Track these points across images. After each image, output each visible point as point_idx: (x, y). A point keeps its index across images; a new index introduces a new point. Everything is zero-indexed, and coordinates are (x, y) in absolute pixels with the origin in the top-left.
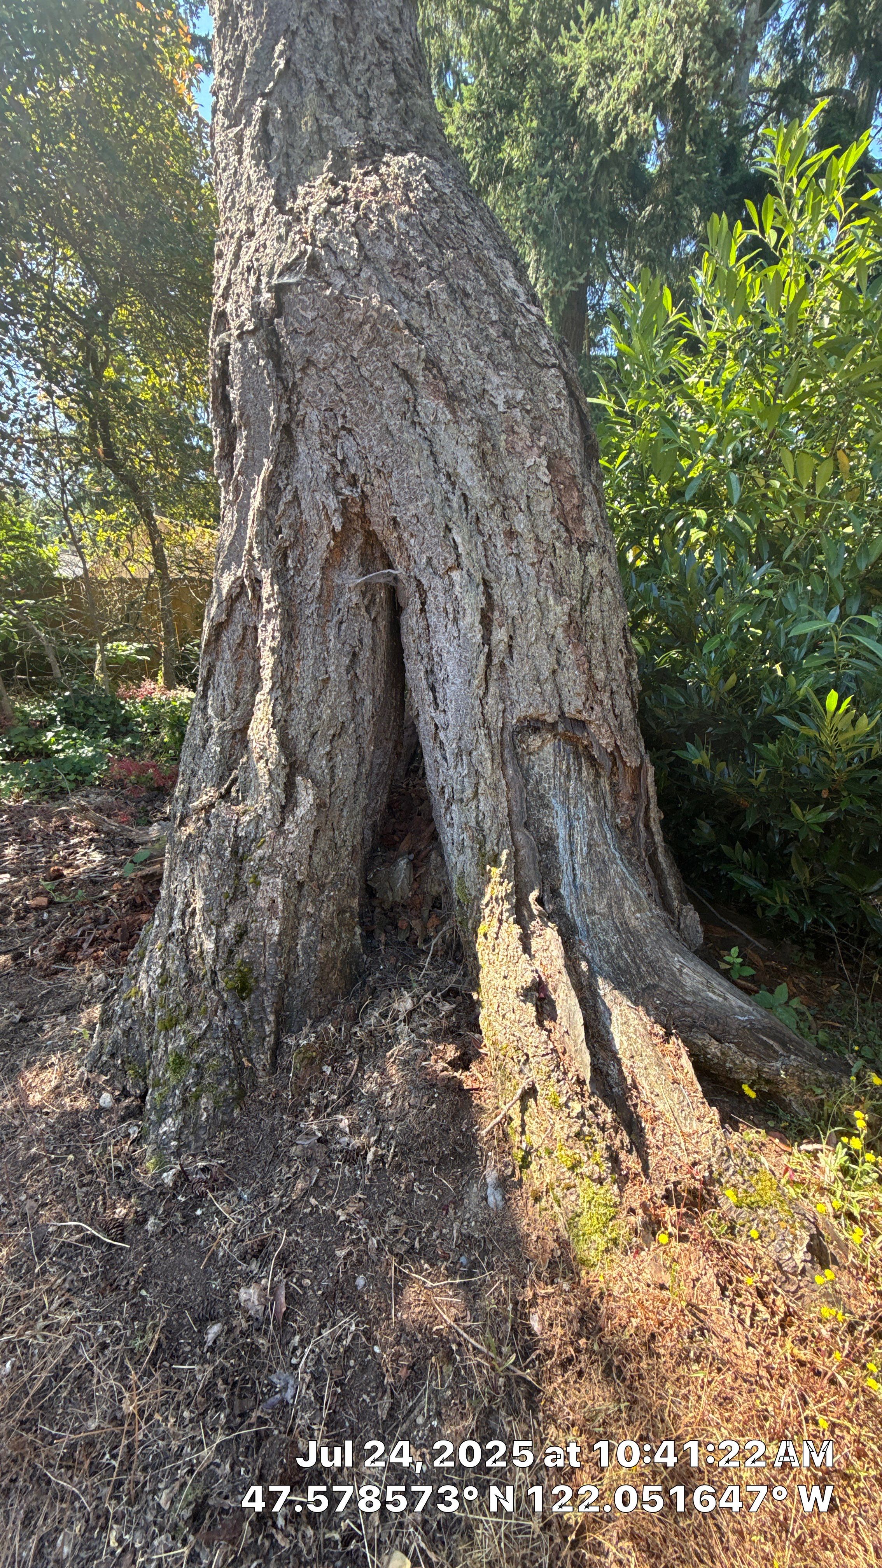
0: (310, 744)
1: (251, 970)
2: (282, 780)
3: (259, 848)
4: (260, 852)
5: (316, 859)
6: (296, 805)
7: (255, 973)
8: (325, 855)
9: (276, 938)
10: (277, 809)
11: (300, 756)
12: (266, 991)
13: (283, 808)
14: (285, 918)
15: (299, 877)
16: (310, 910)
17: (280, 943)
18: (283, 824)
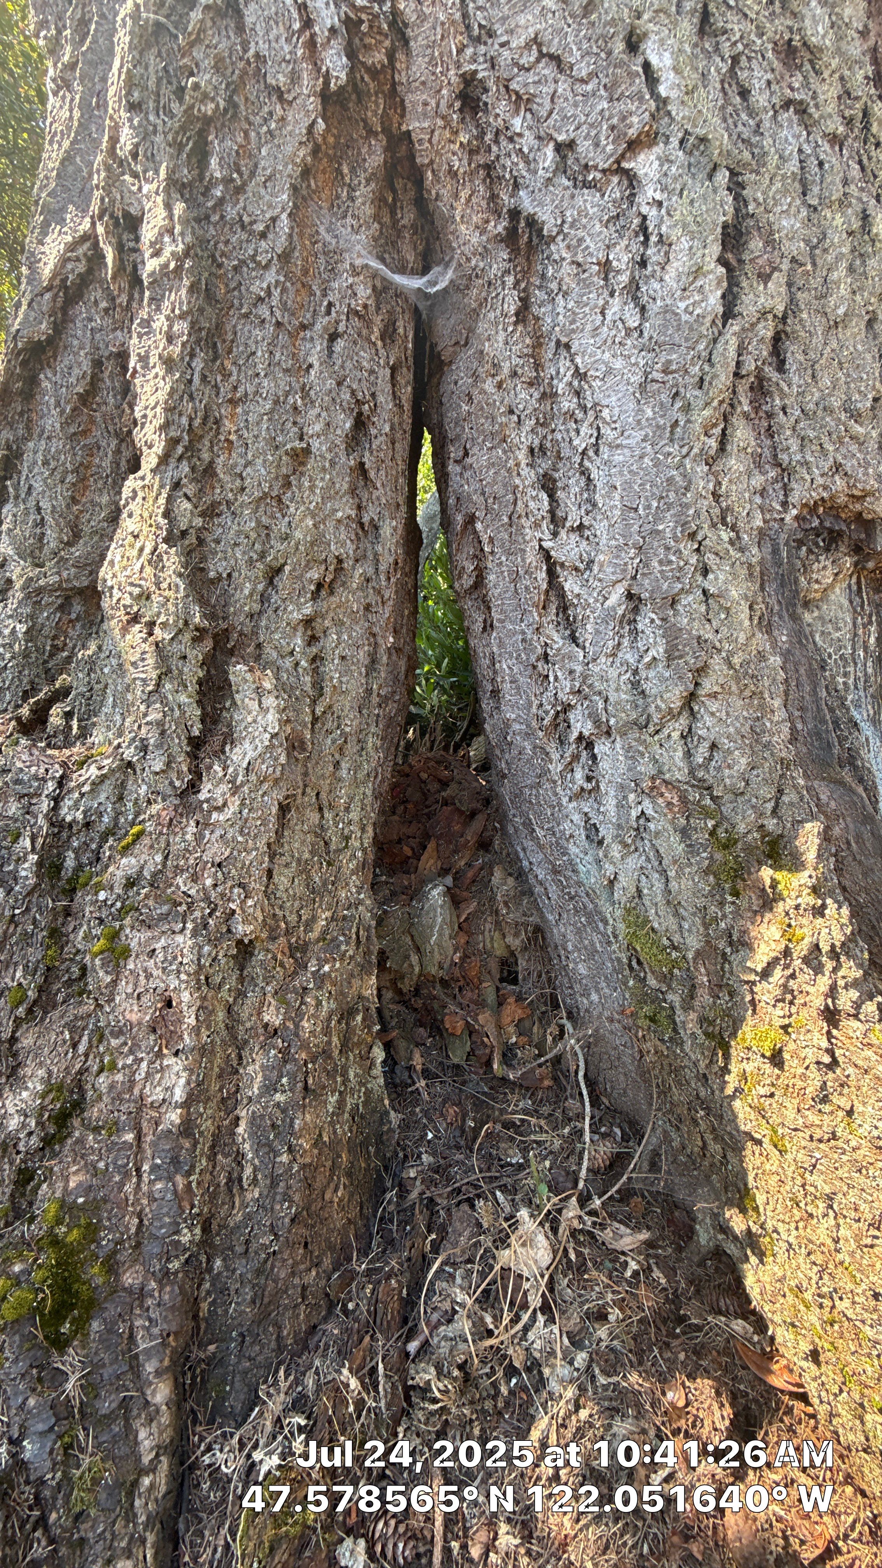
0: (264, 598)
1: (91, 1233)
2: (192, 672)
3: (126, 850)
4: (127, 865)
5: (282, 880)
6: (230, 738)
7: (107, 1239)
8: (304, 869)
9: (174, 1117)
10: (179, 746)
11: (240, 620)
12: (142, 1294)
13: (196, 744)
14: (203, 1051)
15: (241, 929)
16: (272, 1016)
17: (187, 1128)
18: (193, 787)
